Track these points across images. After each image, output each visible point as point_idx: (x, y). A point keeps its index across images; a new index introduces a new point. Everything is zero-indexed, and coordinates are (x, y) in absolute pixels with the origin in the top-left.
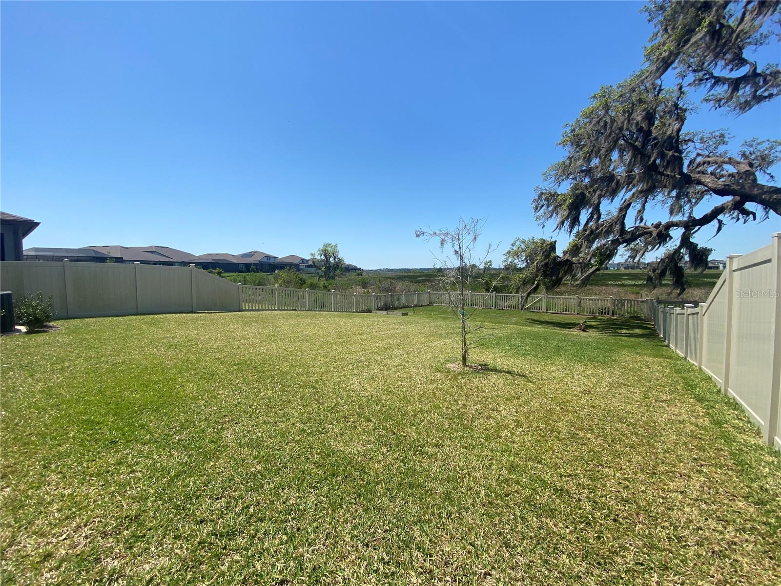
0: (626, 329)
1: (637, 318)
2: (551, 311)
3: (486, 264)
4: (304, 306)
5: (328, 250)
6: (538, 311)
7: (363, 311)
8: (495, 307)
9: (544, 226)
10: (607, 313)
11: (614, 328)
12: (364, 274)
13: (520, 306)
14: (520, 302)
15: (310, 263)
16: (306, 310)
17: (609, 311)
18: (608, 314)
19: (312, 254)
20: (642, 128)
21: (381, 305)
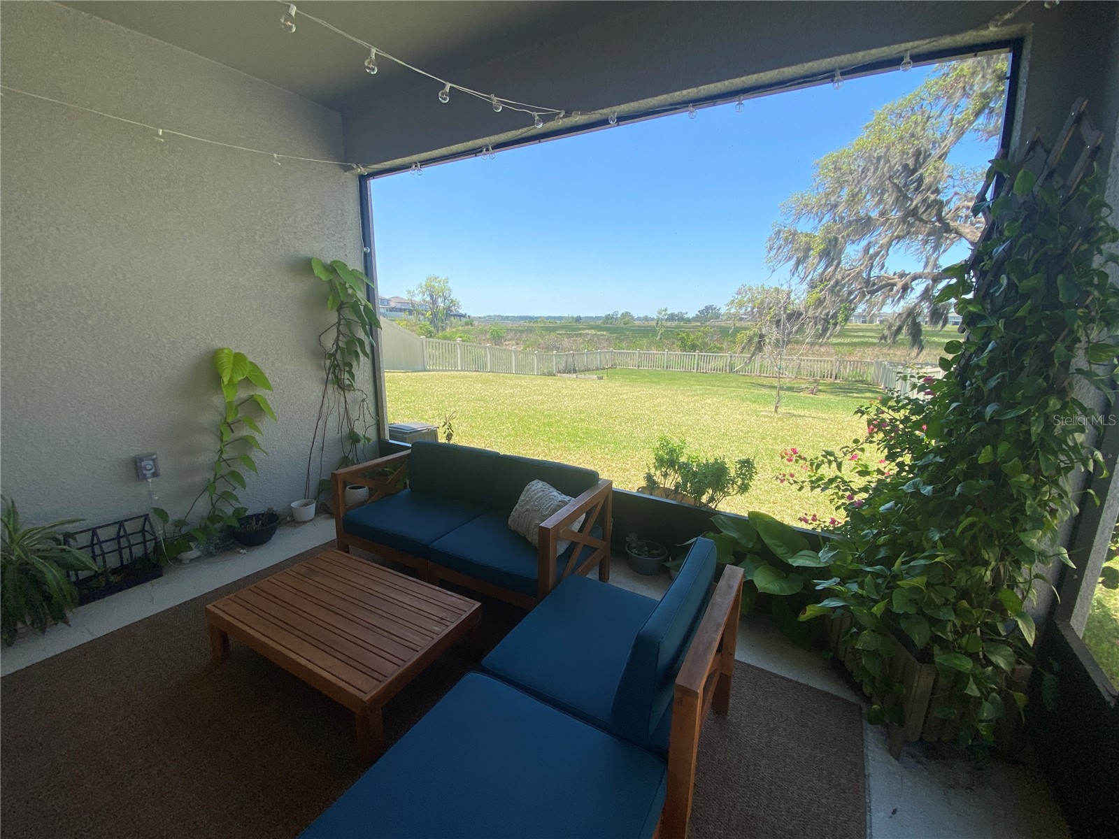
1: (862, 382)
2: (765, 375)
3: (660, 313)
5: (434, 287)
6: (749, 374)
7: (544, 374)
8: (697, 370)
13: (728, 369)
14: (728, 363)
17: (831, 375)
18: (831, 378)
19: (409, 292)
21: (562, 367)
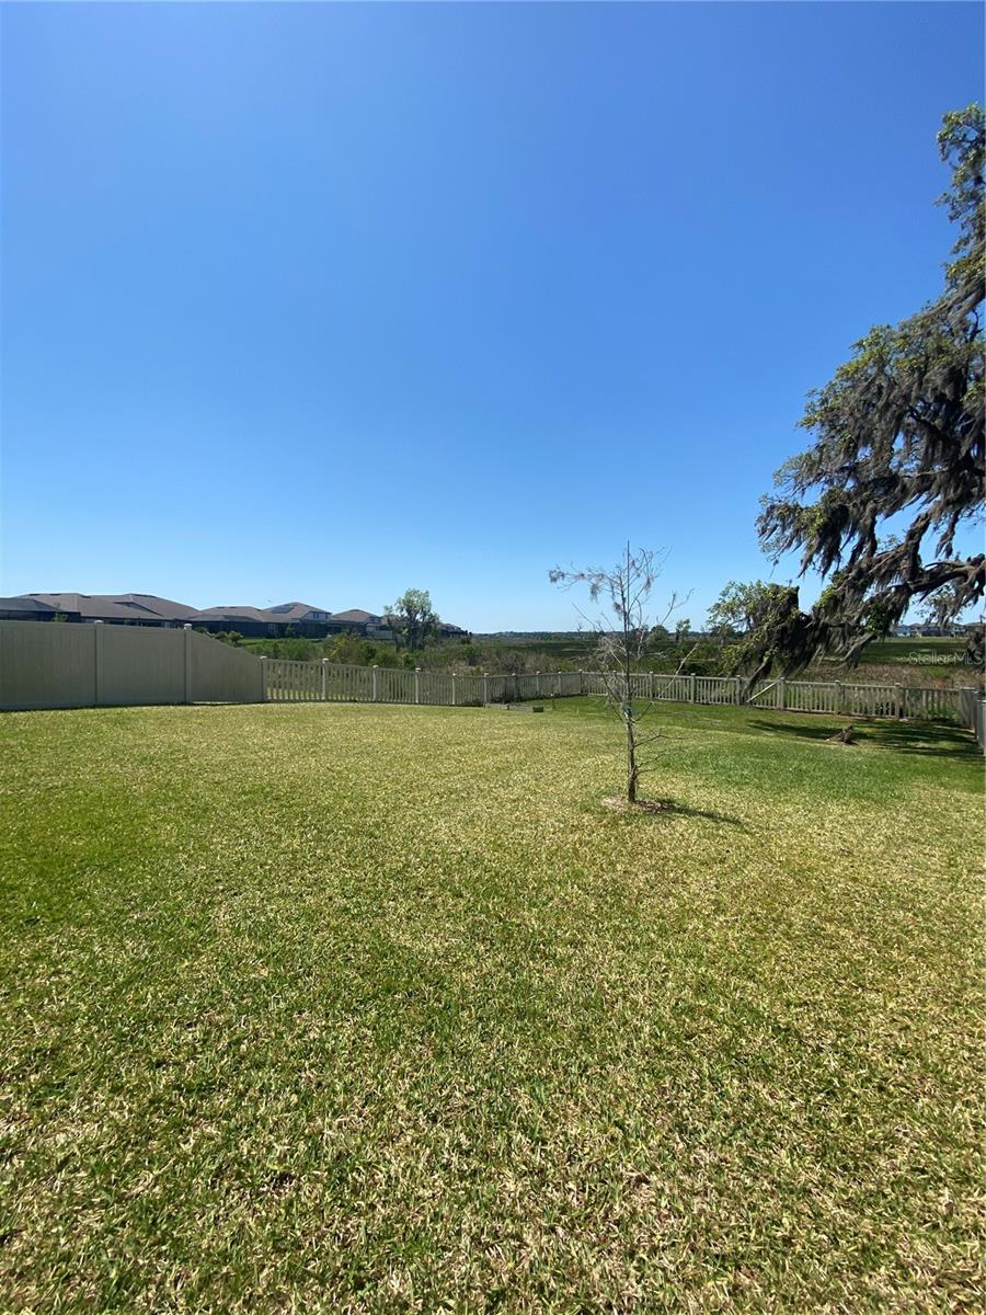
0: (926, 741)
1: (944, 721)
2: (792, 708)
3: (680, 626)
4: (370, 694)
5: (413, 601)
6: (770, 707)
7: (467, 704)
8: (695, 699)
9: (777, 562)
10: (890, 712)
11: (902, 739)
12: (473, 641)
13: (738, 699)
14: (737, 692)
15: (384, 622)
16: (372, 702)
17: (893, 710)
18: (893, 714)
19: (386, 608)
20: (943, 395)
21: (498, 693)
